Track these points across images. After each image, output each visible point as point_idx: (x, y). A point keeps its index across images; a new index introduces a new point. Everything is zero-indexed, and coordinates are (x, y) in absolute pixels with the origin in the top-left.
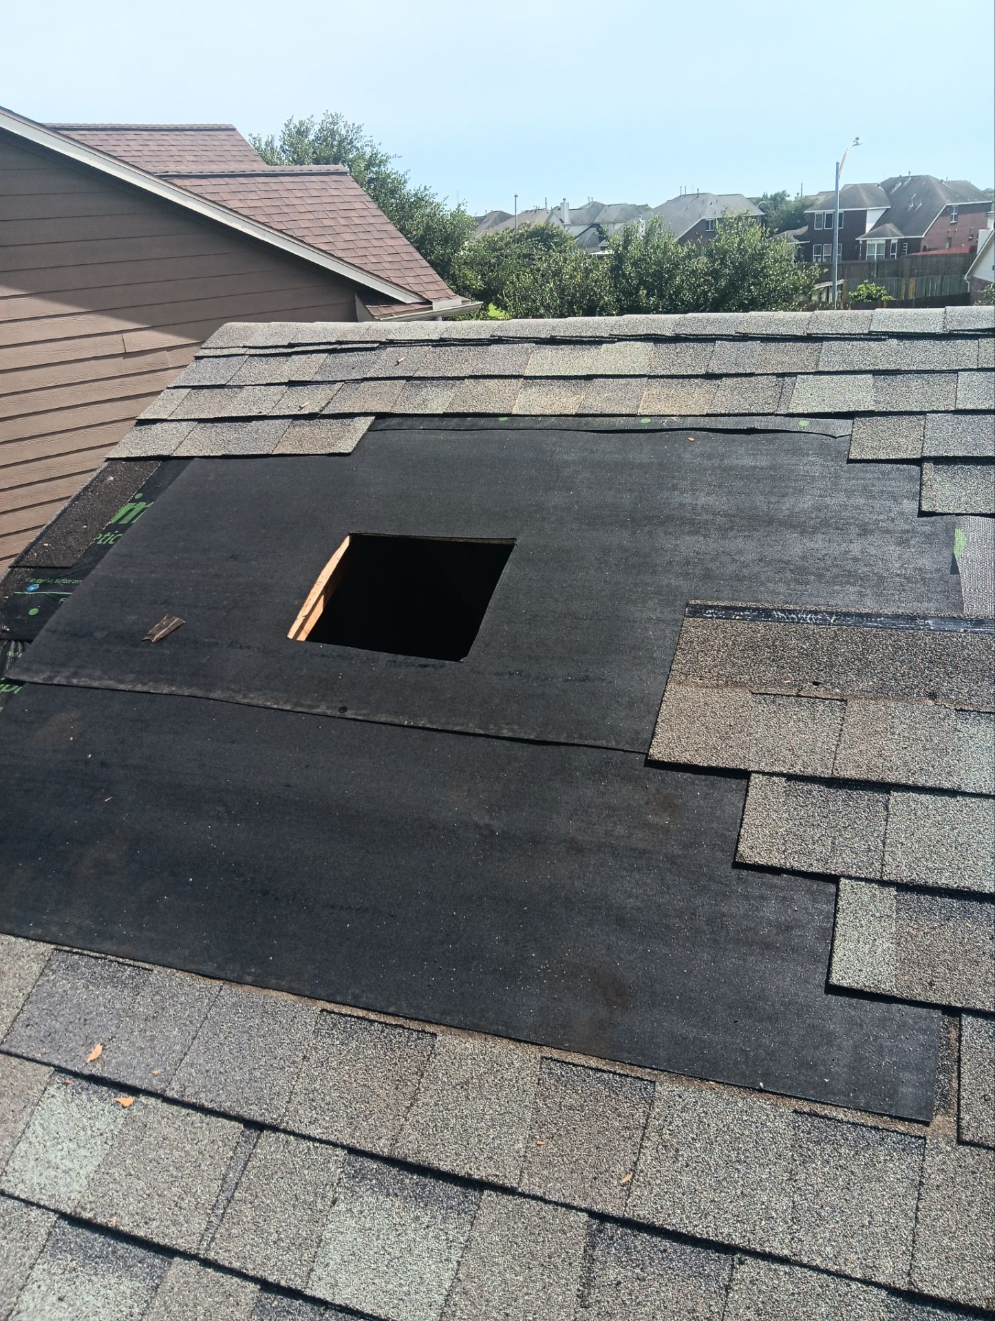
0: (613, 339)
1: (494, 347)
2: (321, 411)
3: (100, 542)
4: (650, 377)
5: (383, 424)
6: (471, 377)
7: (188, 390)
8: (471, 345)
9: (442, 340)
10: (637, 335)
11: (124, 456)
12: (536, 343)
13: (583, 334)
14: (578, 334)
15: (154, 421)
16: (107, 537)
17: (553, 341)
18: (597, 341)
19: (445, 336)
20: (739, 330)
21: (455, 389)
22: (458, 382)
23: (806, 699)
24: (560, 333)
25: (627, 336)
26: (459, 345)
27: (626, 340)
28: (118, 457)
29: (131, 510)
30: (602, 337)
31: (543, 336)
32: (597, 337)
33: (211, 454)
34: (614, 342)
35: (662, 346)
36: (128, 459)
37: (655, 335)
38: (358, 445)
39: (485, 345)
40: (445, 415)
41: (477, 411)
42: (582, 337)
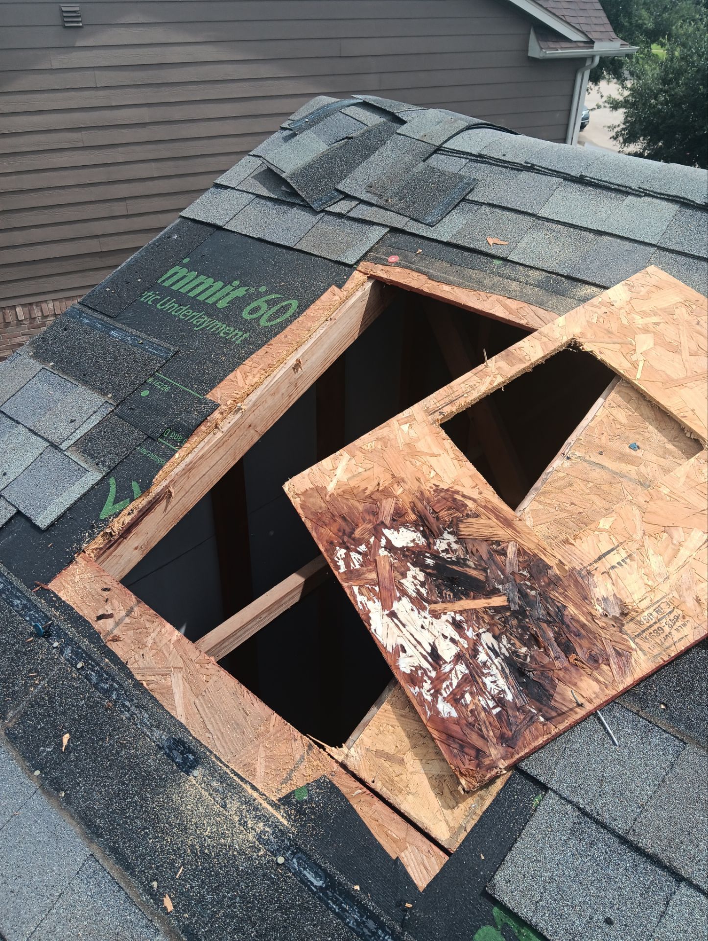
0: (640, 193)
1: (524, 175)
2: (348, 212)
3: (142, 299)
4: (659, 248)
5: (391, 240)
6: (489, 205)
7: (261, 161)
8: (506, 167)
9: (480, 156)
10: (666, 195)
11: (192, 217)
12: (565, 179)
13: (613, 181)
15: (226, 187)
16: (149, 296)
17: (581, 181)
18: (624, 191)
19: (484, 152)
21: (469, 216)
22: (475, 208)
24: (591, 173)
25: (656, 193)
26: (494, 165)
27: (653, 197)
28: (187, 216)
29: (176, 273)
30: (630, 188)
31: (573, 174)
32: (626, 187)
33: (252, 235)
34: (640, 196)
35: (689, 212)
36: (194, 221)
37: (684, 198)
38: (363, 258)
39: (518, 170)
40: (448, 244)
41: (477, 247)
42: (611, 183)
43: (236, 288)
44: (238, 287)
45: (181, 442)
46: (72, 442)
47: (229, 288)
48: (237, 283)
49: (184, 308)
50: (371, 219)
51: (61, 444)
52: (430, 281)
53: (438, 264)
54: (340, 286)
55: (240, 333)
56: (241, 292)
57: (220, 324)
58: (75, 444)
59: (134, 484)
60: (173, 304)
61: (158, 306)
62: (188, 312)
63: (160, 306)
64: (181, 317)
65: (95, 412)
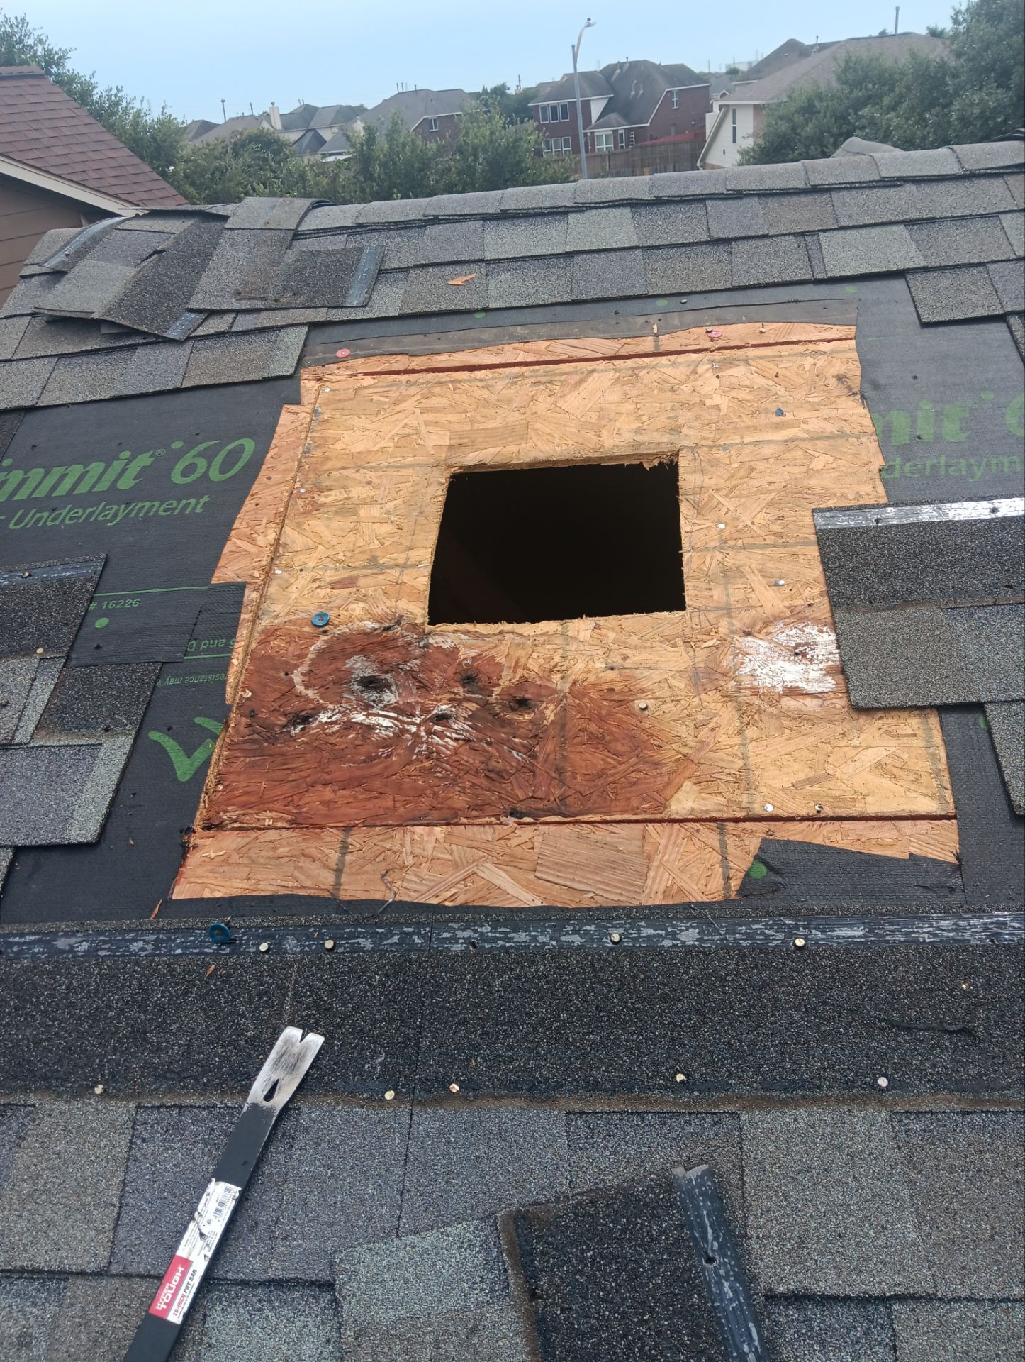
0: (580, 208)
2: (231, 328)
4: (644, 248)
5: (321, 336)
6: (417, 266)
7: (26, 320)
8: (401, 228)
9: (360, 225)
10: (608, 202)
12: (484, 220)
13: (540, 205)
14: (534, 206)
17: (504, 216)
18: (560, 213)
19: (361, 220)
20: (728, 187)
21: (401, 284)
22: (402, 275)
23: (1007, 608)
24: (511, 205)
25: (596, 203)
27: (596, 208)
30: (565, 207)
31: (491, 211)
32: (560, 207)
33: (94, 398)
34: (583, 211)
35: (643, 211)
37: (631, 199)
38: (300, 364)
39: (419, 227)
40: (402, 317)
41: (443, 308)
42: (541, 208)
43: (129, 461)
44: (134, 457)
45: (227, 644)
46: (32, 727)
47: (117, 466)
48: (126, 454)
49: (64, 512)
50: (273, 324)
51: (13, 738)
52: (414, 358)
53: (407, 339)
54: (297, 402)
55: (193, 501)
56: (145, 460)
57: (147, 504)
58: (40, 726)
59: (198, 720)
60: (38, 515)
61: (11, 526)
62: (77, 513)
63: (16, 524)
64: (67, 521)
65: (34, 680)
